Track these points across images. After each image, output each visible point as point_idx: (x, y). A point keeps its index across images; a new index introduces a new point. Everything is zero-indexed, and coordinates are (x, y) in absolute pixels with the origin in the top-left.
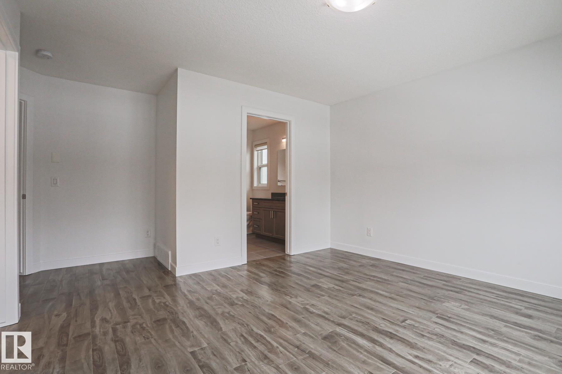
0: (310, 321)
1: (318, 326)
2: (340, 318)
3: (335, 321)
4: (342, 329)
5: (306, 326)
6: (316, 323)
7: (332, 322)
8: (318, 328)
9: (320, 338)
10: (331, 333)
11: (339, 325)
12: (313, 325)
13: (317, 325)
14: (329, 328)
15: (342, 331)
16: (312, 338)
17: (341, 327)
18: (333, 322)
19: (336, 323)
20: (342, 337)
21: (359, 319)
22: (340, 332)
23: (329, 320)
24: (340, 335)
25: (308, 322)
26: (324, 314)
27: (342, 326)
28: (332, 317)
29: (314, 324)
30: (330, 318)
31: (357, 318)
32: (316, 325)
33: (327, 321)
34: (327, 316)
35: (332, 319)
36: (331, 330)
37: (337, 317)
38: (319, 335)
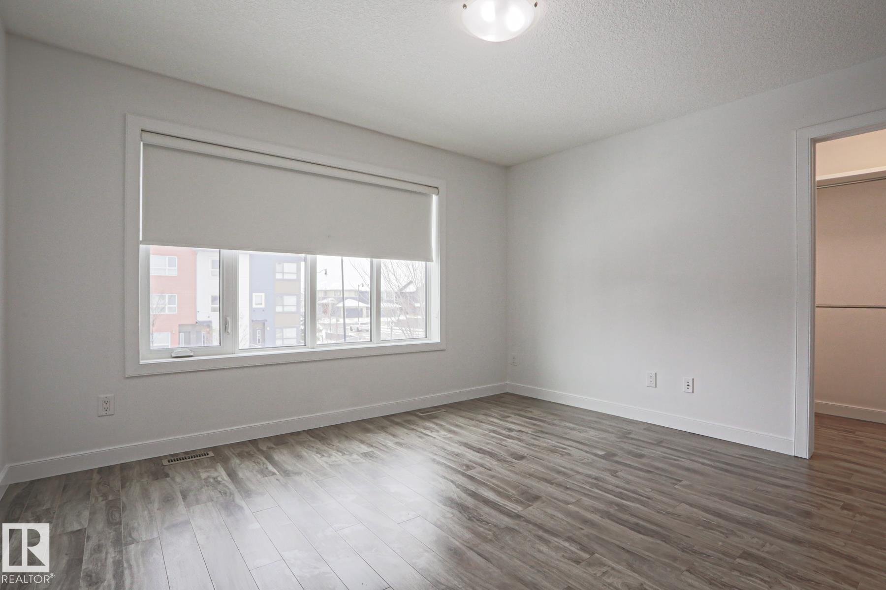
0: (567, 522)
1: (552, 515)
2: (516, 528)
3: (525, 523)
4: (514, 509)
5: (569, 514)
6: (556, 518)
7: (530, 521)
8: (550, 511)
9: (543, 498)
10: (530, 504)
11: (518, 516)
12: (560, 515)
13: (552, 517)
14: (534, 511)
15: (514, 507)
16: (555, 499)
17: (515, 513)
18: (528, 521)
19: (522, 519)
20: (514, 500)
21: (482, 527)
22: (516, 506)
23: (535, 525)
24: (517, 502)
25: (569, 520)
26: (546, 536)
27: (513, 514)
28: (530, 532)
29: (558, 517)
30: (535, 528)
31: (485, 529)
32: (554, 516)
33: (539, 522)
34: (541, 533)
35: (530, 526)
36: (530, 508)
37: (521, 530)
38: (546, 501)
